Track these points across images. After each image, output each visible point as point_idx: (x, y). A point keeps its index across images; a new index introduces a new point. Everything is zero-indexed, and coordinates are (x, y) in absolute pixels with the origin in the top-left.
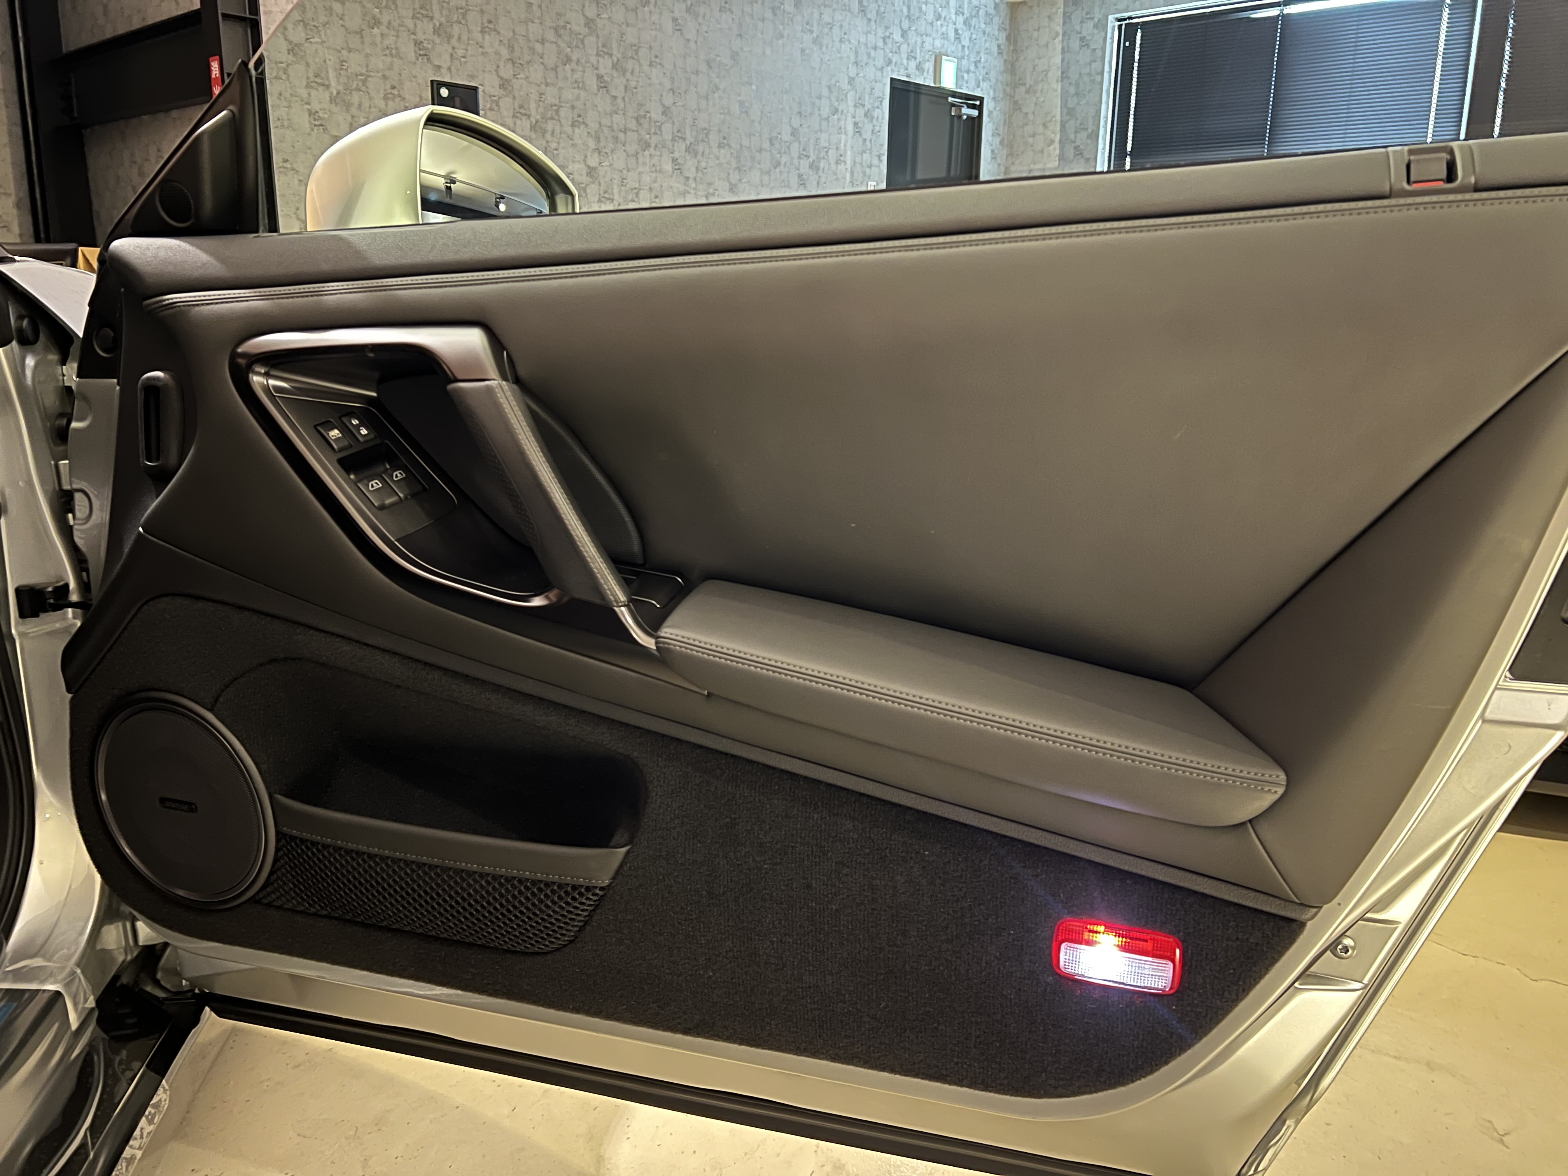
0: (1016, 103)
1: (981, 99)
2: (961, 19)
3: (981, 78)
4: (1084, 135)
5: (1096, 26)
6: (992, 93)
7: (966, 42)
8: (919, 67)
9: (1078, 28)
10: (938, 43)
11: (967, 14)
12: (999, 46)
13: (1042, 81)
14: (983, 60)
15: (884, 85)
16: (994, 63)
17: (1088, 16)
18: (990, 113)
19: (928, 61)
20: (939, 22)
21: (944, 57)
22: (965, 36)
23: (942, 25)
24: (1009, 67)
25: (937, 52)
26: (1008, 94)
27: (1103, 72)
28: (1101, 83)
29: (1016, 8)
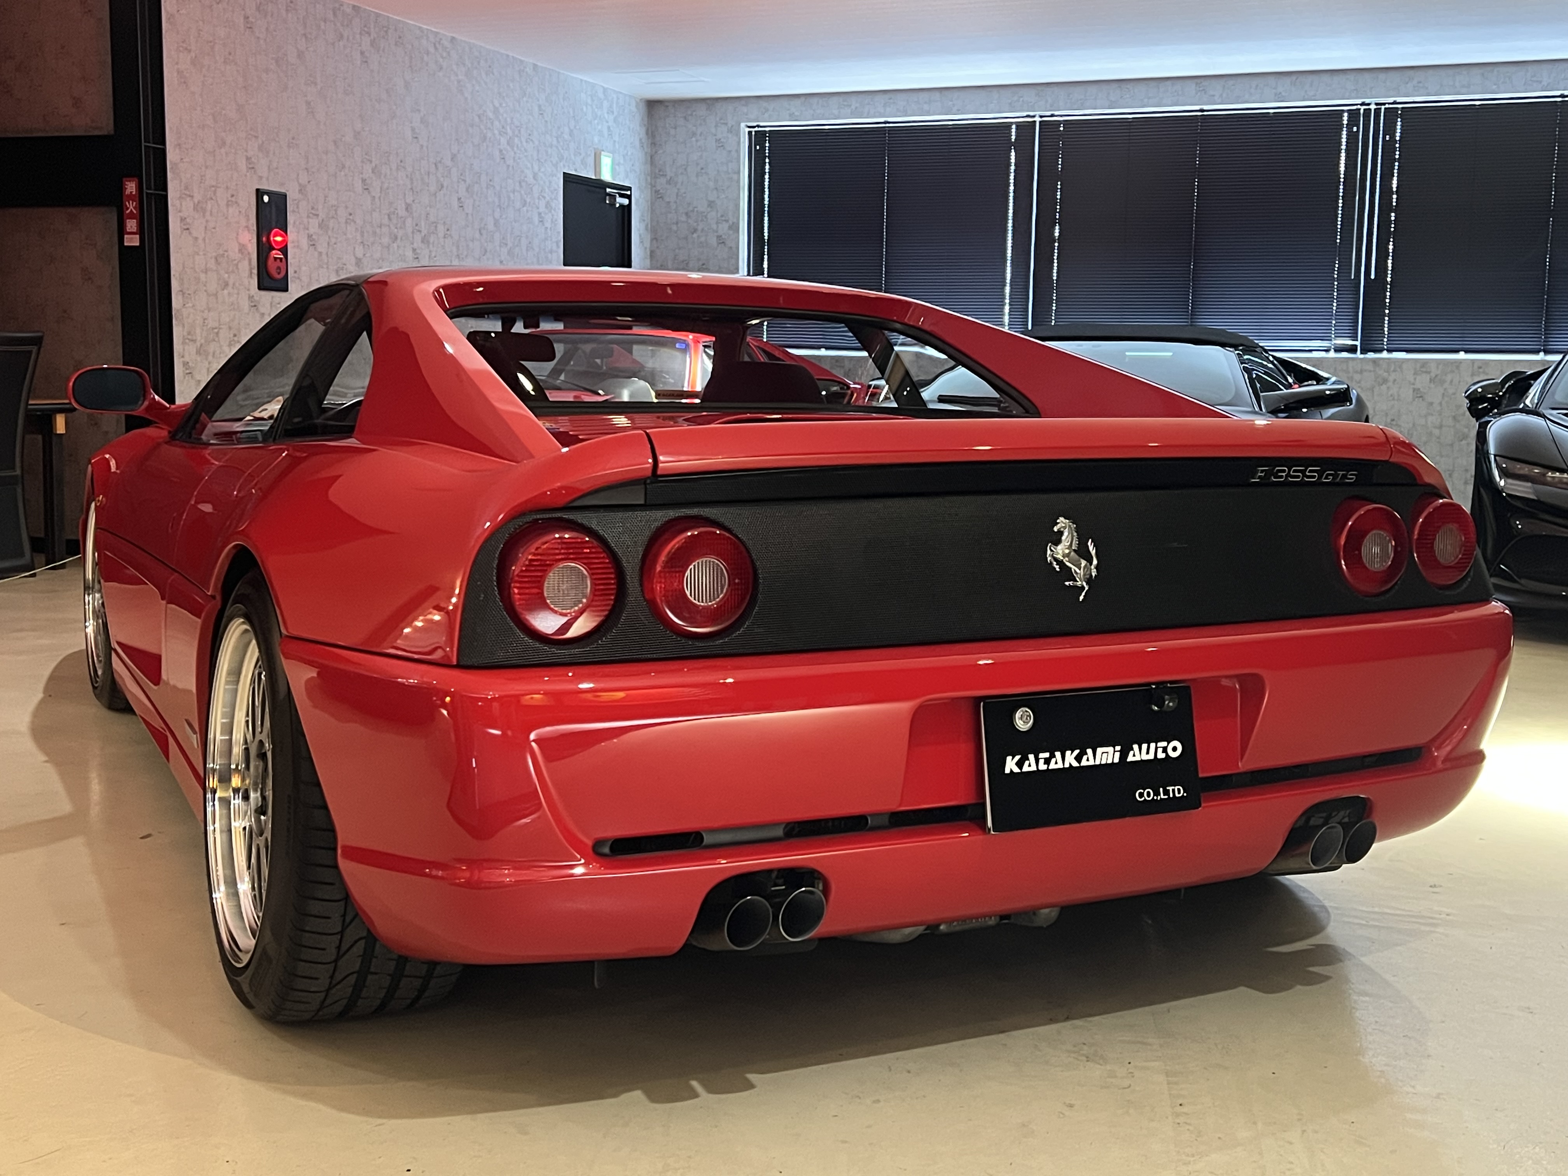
0: (657, 192)
1: (630, 189)
2: (611, 118)
3: (628, 170)
4: (725, 226)
5: (729, 131)
6: (637, 181)
7: (616, 138)
8: (584, 163)
9: (713, 130)
10: (596, 139)
11: (616, 113)
12: (641, 140)
13: (682, 174)
14: (629, 153)
15: (559, 179)
16: (636, 155)
17: (722, 121)
18: (637, 201)
19: (590, 155)
20: (596, 121)
21: (603, 152)
22: (615, 131)
23: (598, 124)
24: (649, 159)
25: (596, 147)
26: (651, 184)
27: (739, 173)
28: (738, 181)
29: (653, 106)
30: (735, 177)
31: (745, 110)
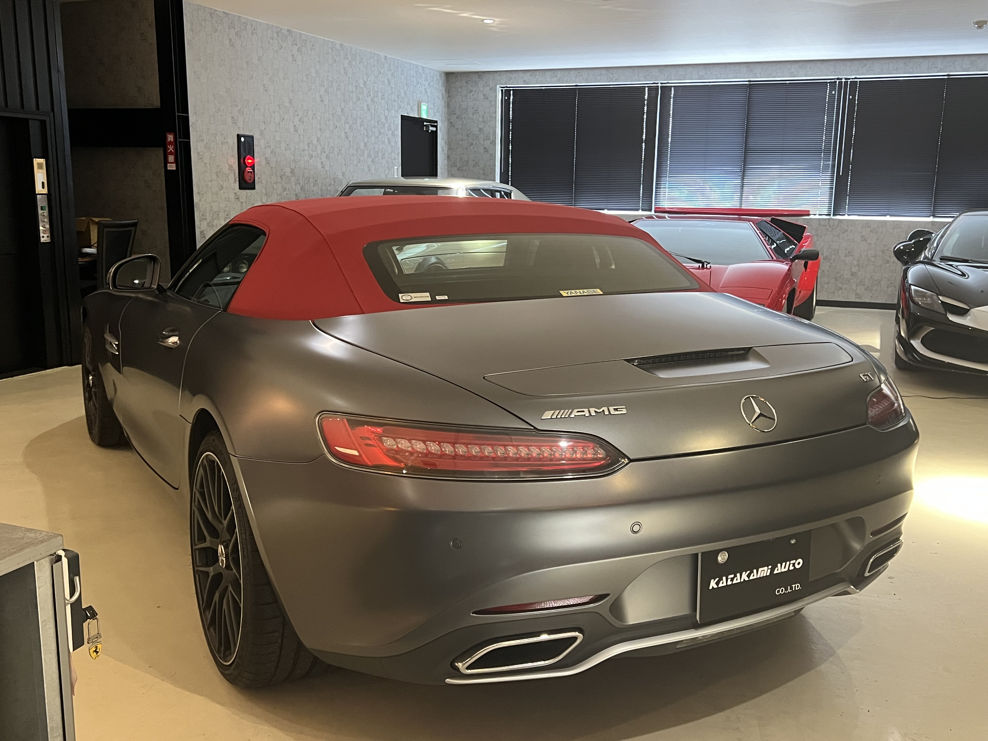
0: (451, 123)
1: (436, 122)
2: (427, 83)
3: (436, 111)
4: (488, 142)
5: (490, 89)
6: (440, 118)
7: (429, 94)
8: (412, 109)
9: (482, 89)
10: (419, 95)
11: (429, 81)
12: (442, 94)
13: (465, 113)
14: (436, 102)
15: (399, 119)
16: (440, 103)
17: (487, 84)
18: (440, 128)
19: (415, 105)
20: (418, 86)
21: (422, 103)
22: (429, 90)
23: (420, 87)
24: (447, 104)
25: (418, 100)
26: (448, 119)
27: (496, 112)
28: (495, 118)
29: (449, 76)
30: (494, 115)
31: (499, 78)
